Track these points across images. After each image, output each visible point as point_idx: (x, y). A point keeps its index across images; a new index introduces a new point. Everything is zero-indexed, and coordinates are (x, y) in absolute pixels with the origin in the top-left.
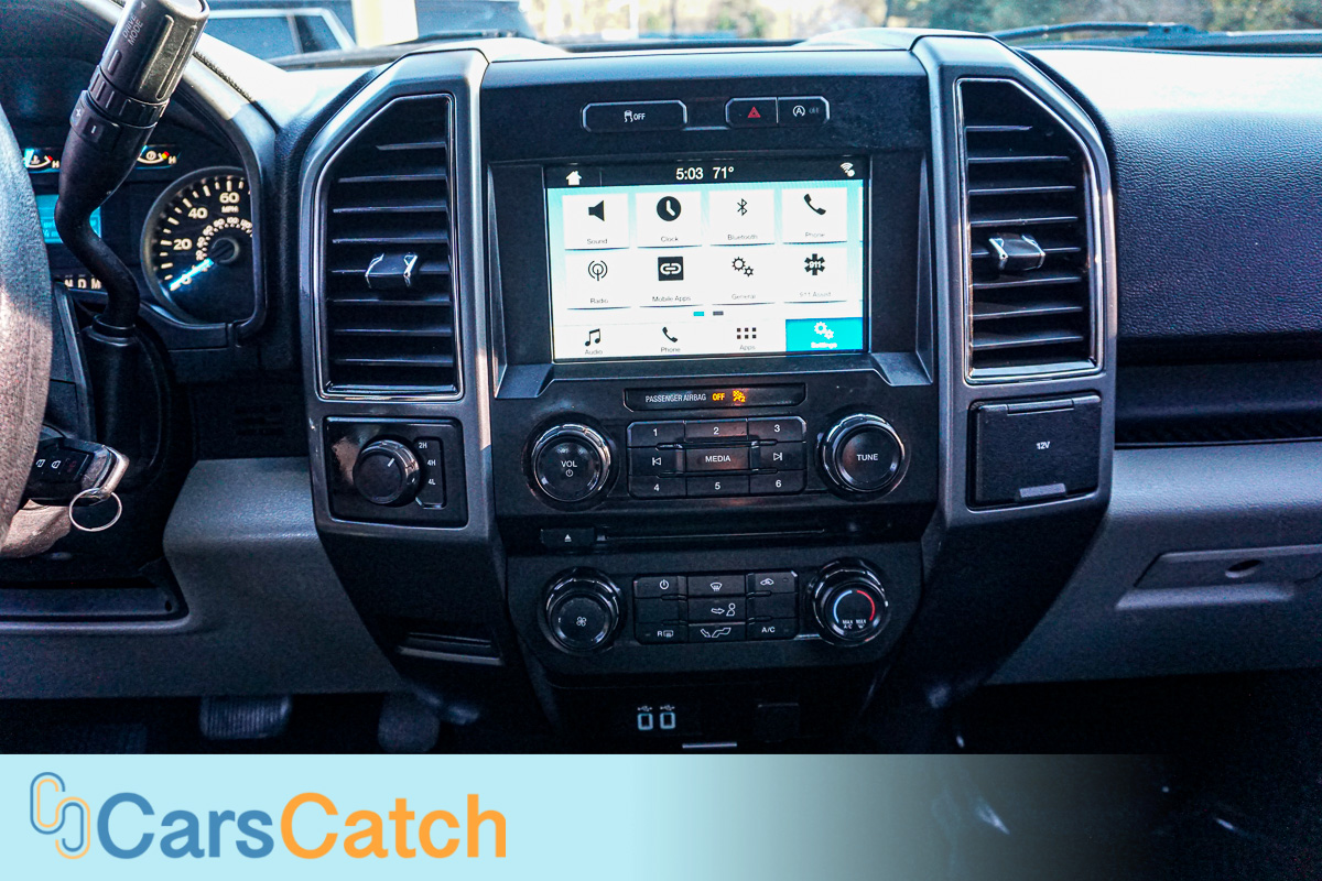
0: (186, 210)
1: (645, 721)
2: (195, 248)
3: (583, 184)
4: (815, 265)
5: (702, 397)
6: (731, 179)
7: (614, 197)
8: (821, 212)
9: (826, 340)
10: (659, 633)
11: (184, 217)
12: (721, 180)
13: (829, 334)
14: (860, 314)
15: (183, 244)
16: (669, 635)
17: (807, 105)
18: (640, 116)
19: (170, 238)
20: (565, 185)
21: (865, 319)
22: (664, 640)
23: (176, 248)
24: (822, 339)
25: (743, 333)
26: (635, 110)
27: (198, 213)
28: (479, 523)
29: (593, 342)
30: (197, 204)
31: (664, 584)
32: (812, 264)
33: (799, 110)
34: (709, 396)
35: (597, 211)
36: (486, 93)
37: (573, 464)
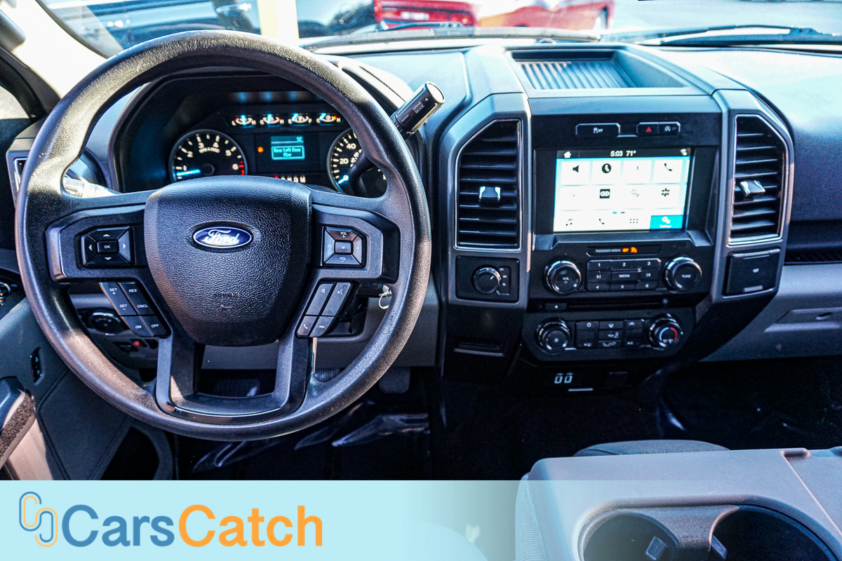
0: (345, 145)
1: (558, 380)
2: (350, 163)
3: (571, 157)
4: (666, 193)
5: (619, 250)
6: (635, 156)
7: (583, 163)
8: (670, 170)
9: (667, 224)
10: (585, 345)
11: (344, 148)
12: (629, 156)
13: (668, 222)
14: (682, 213)
15: (344, 161)
16: (589, 345)
17: (671, 126)
18: (601, 130)
19: (338, 158)
20: (563, 157)
21: (685, 216)
22: (587, 347)
23: (341, 163)
24: (665, 223)
25: (632, 221)
26: (599, 127)
27: (351, 146)
28: (523, 302)
29: (569, 224)
30: (351, 142)
31: (589, 325)
32: (665, 192)
33: (668, 129)
34: (622, 250)
35: (576, 169)
36: (533, 117)
37: (568, 279)
